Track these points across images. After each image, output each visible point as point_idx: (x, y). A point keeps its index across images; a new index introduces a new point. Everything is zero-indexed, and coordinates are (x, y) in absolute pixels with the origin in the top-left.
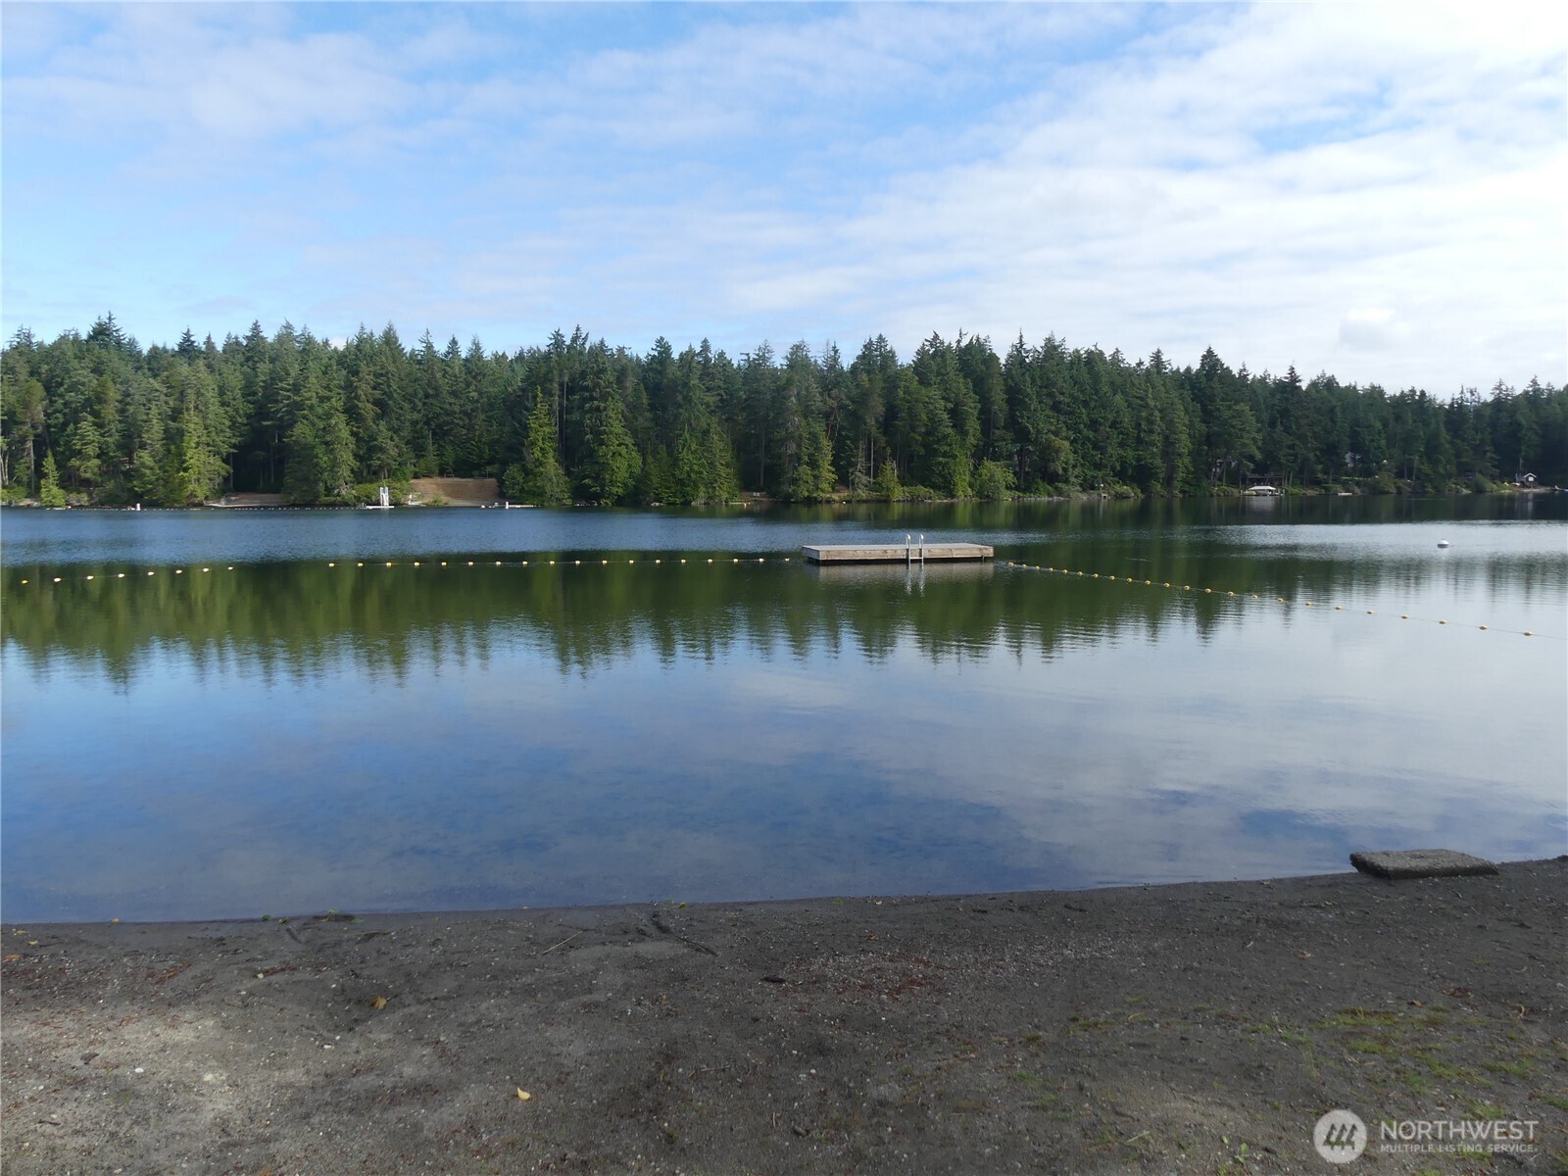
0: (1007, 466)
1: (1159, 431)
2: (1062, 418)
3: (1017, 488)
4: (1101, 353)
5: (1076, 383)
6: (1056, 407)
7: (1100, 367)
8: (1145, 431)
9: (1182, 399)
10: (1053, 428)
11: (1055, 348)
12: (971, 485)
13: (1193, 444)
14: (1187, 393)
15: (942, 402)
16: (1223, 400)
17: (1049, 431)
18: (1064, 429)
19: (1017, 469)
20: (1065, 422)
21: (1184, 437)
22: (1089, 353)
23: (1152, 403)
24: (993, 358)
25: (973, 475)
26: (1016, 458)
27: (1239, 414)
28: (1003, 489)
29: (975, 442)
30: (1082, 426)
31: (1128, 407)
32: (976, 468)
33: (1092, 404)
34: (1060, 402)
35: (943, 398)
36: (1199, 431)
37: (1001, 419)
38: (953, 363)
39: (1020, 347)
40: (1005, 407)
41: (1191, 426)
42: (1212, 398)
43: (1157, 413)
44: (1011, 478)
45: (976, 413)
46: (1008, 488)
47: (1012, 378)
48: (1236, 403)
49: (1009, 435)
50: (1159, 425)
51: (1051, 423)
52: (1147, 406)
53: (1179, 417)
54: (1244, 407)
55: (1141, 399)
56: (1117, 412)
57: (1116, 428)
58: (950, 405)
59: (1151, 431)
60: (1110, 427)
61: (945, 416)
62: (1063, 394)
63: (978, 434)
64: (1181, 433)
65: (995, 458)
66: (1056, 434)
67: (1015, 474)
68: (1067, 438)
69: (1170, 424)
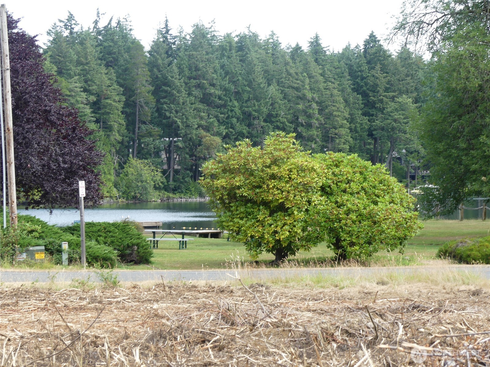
0: (156, 165)
1: (317, 124)
2: (213, 111)
3: (166, 188)
4: (255, 36)
5: (227, 73)
6: (206, 100)
7: (253, 56)
8: (302, 125)
9: (343, 91)
10: (203, 123)
11: (204, 36)
12: (116, 185)
13: (355, 139)
14: (347, 83)
15: (84, 95)
16: (387, 90)
17: (199, 126)
18: (216, 124)
19: (165, 167)
20: (216, 117)
21: (343, 131)
22: (243, 38)
23: (309, 95)
24: (138, 46)
25: (118, 174)
26: (164, 156)
27: (402, 108)
28: (151, 190)
29: (119, 138)
30: (234, 120)
31: (284, 98)
32: (121, 167)
33: (245, 96)
34: (211, 94)
35: (85, 90)
36: (361, 124)
37: (148, 111)
38: (92, 51)
39: (165, 32)
40: (151, 98)
41: (352, 120)
42: (374, 88)
43: (314, 105)
44: (159, 177)
45: (120, 106)
46: (156, 188)
47: (158, 67)
48: (401, 93)
49: (157, 130)
50: (317, 119)
51: (201, 118)
52: (303, 98)
53: (338, 110)
54: (406, 100)
55: (297, 89)
56: (272, 104)
57: (271, 122)
58: (93, 98)
59: (309, 126)
60: (265, 121)
61: (88, 110)
62: (213, 85)
63: (123, 130)
64: (341, 127)
65: (141, 154)
66: (207, 129)
67: (164, 172)
68: (218, 134)
69: (329, 116)
